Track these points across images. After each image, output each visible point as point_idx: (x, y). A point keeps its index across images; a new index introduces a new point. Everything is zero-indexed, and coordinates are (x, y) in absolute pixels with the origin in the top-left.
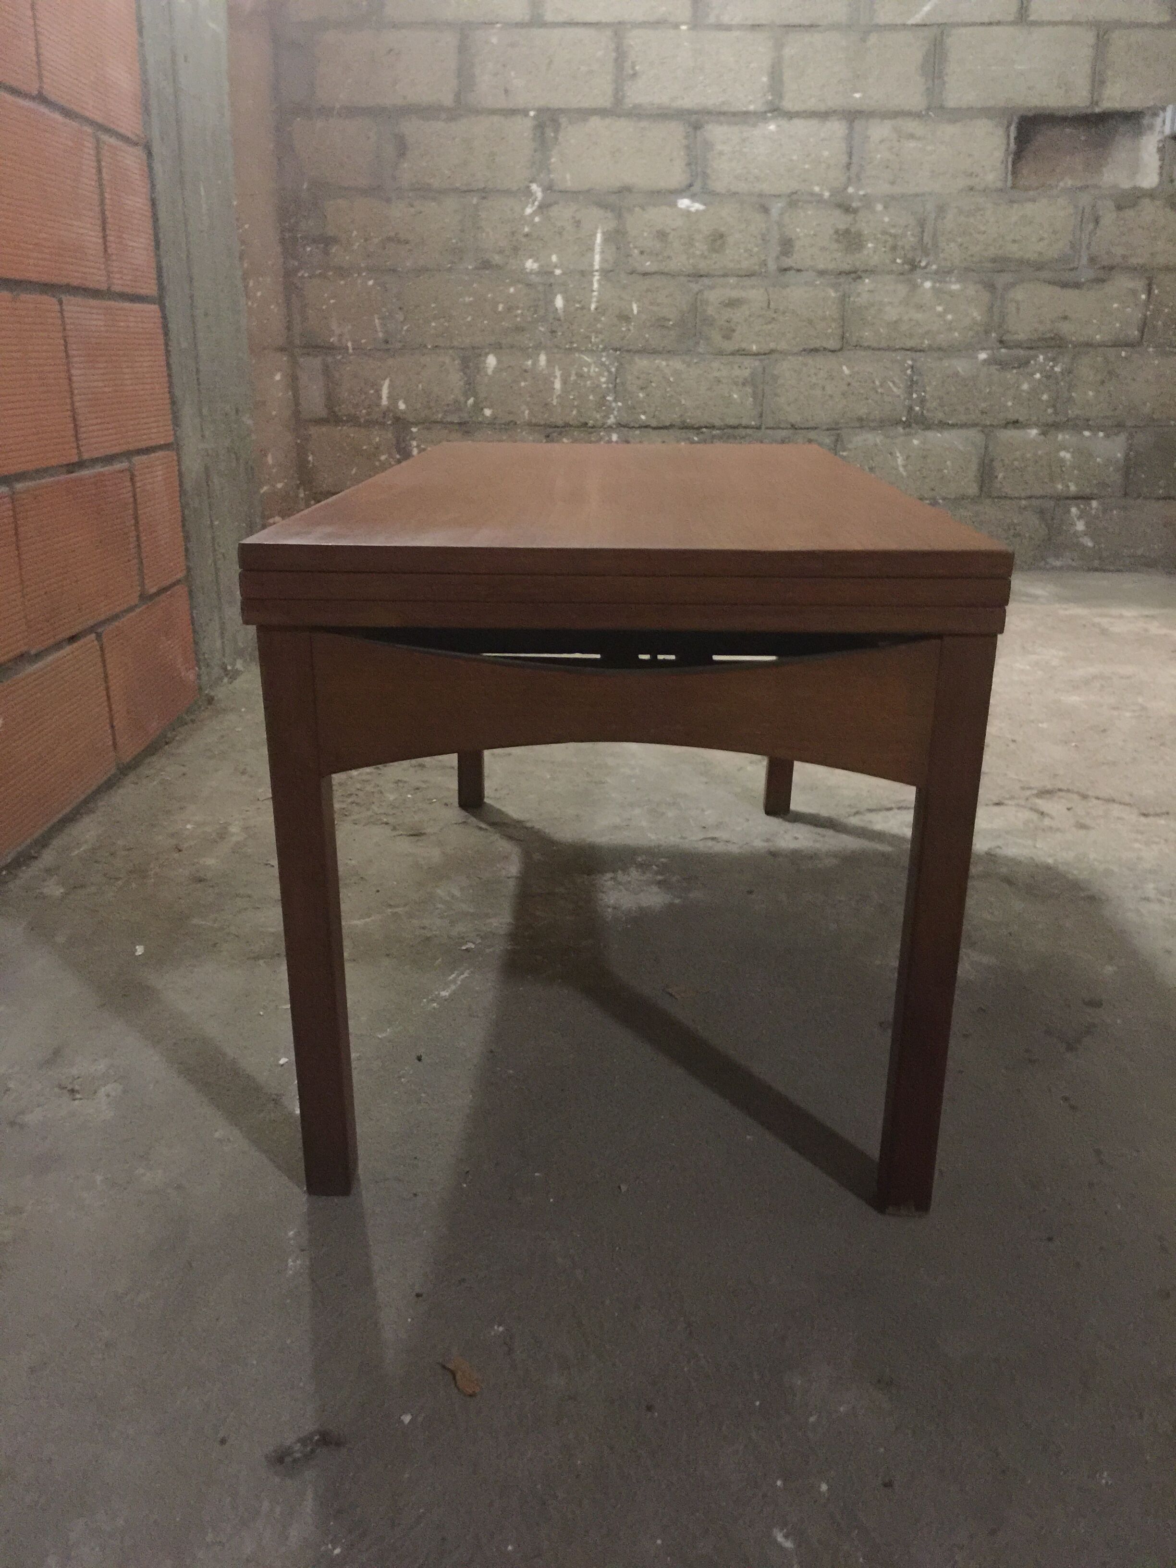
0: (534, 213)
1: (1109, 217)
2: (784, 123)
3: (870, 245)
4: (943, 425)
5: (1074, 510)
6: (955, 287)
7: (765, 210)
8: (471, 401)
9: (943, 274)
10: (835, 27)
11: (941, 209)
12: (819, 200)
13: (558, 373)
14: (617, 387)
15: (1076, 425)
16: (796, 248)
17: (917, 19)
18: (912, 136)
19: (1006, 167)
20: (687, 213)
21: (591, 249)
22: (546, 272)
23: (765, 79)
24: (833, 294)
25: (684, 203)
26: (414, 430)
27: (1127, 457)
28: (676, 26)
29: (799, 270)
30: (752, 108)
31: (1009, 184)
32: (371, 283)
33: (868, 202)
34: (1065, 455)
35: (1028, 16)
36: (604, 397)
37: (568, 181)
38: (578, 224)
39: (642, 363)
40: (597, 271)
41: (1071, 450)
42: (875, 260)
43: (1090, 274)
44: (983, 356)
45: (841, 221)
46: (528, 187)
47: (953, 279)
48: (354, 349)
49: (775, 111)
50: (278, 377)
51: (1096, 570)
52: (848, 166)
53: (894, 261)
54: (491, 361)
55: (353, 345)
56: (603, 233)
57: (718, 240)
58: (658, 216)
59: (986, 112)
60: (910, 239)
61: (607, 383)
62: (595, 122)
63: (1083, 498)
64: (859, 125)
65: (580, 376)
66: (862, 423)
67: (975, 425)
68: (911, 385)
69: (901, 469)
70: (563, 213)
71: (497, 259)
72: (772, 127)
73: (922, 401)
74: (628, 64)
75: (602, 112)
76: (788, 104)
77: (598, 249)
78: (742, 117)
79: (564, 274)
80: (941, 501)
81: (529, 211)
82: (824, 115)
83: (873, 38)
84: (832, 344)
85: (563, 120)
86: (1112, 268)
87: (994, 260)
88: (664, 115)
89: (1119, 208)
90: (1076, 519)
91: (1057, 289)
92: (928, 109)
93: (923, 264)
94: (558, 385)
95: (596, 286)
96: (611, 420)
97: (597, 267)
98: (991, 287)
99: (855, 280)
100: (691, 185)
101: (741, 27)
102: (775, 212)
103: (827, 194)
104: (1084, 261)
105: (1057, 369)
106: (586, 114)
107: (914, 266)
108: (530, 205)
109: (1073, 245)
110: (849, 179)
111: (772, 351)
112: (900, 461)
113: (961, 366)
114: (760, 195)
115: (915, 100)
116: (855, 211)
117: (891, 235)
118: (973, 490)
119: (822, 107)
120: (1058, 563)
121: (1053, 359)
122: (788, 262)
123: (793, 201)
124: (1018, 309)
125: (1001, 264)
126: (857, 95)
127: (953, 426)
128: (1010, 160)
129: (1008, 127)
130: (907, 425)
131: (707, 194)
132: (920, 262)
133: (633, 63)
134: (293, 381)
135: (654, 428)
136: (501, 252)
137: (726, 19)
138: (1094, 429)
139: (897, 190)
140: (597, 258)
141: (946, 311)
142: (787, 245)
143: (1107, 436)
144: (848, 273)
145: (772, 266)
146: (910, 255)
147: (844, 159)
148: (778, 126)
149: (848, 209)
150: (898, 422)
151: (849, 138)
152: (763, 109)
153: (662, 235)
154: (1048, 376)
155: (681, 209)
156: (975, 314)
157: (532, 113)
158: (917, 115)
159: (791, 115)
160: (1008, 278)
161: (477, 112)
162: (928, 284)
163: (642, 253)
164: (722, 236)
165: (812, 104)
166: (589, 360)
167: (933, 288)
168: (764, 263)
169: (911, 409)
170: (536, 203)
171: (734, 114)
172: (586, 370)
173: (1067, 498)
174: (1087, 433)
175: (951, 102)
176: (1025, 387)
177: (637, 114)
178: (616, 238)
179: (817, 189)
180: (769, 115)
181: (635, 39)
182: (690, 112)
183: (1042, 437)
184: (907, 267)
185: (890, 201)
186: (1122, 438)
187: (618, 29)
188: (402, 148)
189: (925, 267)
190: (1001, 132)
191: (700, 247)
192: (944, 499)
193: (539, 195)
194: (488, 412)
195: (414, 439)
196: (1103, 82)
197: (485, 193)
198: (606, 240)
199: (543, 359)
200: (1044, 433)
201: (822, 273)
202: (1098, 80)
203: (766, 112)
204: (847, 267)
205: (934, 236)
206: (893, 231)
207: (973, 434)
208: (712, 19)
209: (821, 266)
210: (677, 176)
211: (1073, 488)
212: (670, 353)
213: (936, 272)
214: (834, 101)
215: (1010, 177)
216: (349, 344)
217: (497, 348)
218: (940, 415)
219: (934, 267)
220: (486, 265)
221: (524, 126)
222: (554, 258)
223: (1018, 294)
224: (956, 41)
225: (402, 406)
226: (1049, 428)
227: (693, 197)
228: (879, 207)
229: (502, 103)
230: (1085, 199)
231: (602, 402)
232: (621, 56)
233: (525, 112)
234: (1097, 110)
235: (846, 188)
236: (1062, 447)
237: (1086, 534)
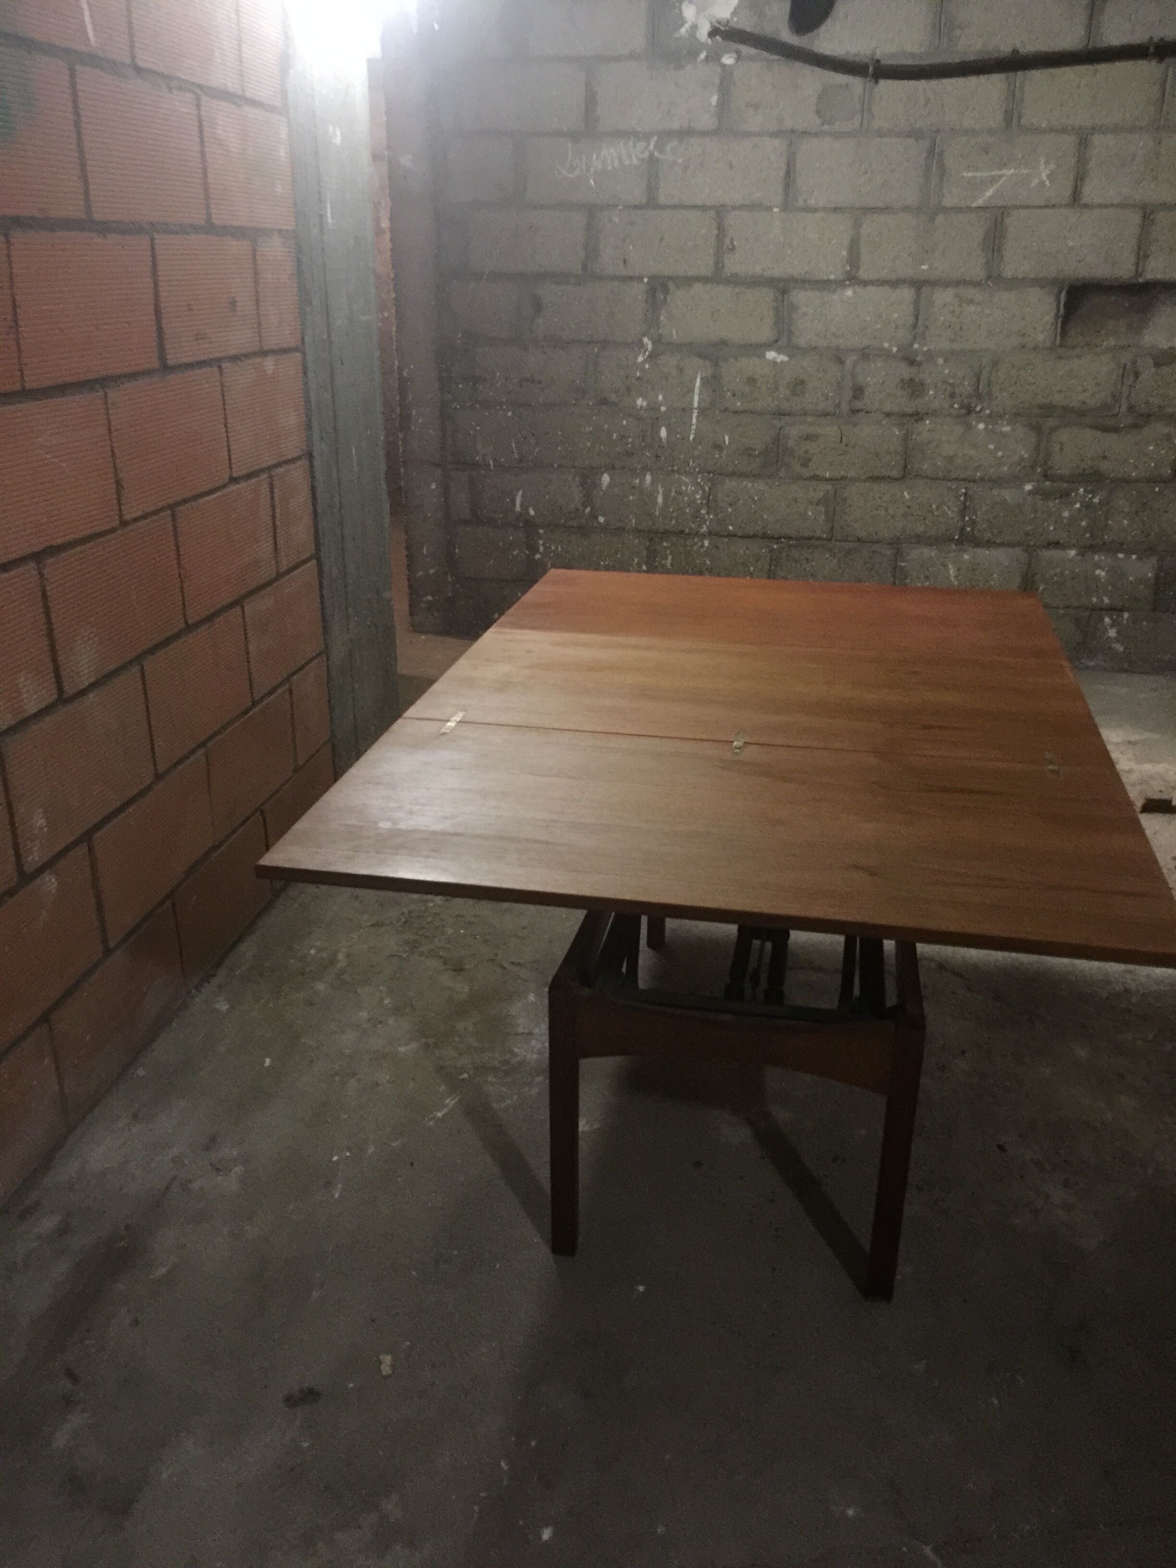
0: (644, 362)
1: (1148, 372)
2: (859, 289)
3: (931, 393)
4: (990, 544)
5: (1107, 620)
6: (1007, 429)
7: (842, 362)
8: (588, 510)
9: (994, 418)
10: (906, 209)
11: (995, 364)
12: (888, 354)
13: (660, 490)
14: (710, 502)
15: (1111, 548)
16: (867, 393)
17: (980, 202)
18: (971, 302)
19: (1056, 328)
20: (774, 363)
21: (691, 391)
22: (653, 408)
23: (844, 253)
24: (897, 433)
25: (771, 355)
26: (541, 531)
27: (1157, 578)
28: (770, 209)
29: (867, 412)
30: (832, 277)
31: (1058, 342)
32: (510, 414)
33: (930, 356)
34: (1100, 573)
35: (1080, 199)
36: (698, 511)
37: (674, 335)
38: (681, 370)
39: (731, 484)
40: (696, 409)
41: (1106, 569)
42: (935, 405)
43: (1129, 420)
44: (1028, 487)
45: (905, 371)
46: (642, 340)
47: (1005, 423)
48: (494, 466)
49: (852, 279)
50: (433, 486)
51: (1125, 671)
52: (915, 326)
53: (952, 406)
54: (606, 479)
55: (494, 463)
56: (702, 378)
57: (799, 386)
58: (748, 365)
59: (1039, 282)
60: (967, 387)
61: (702, 498)
62: (698, 287)
63: (1115, 610)
64: (925, 290)
65: (679, 493)
66: (920, 540)
67: (1018, 544)
68: (964, 510)
69: (953, 579)
70: (669, 362)
71: (613, 397)
72: (849, 293)
73: (973, 523)
74: (727, 241)
75: (705, 280)
76: (863, 274)
77: (697, 391)
78: (823, 285)
79: (668, 409)
81: (640, 359)
82: (894, 284)
83: (940, 219)
84: (895, 473)
85: (671, 286)
86: (1149, 416)
87: (1041, 407)
88: (755, 282)
89: (1157, 365)
90: (1108, 627)
91: (1099, 433)
92: (989, 278)
93: (978, 408)
94: (660, 500)
95: (694, 421)
96: (704, 529)
97: (696, 405)
98: (1037, 429)
99: (916, 421)
100: (776, 341)
101: (824, 209)
102: (849, 362)
103: (895, 349)
104: (1124, 408)
105: (1096, 500)
106: (688, 281)
107: (969, 410)
108: (642, 355)
109: (1114, 396)
110: (915, 337)
111: (843, 478)
112: (952, 572)
113: (1009, 495)
114: (838, 349)
115: (976, 270)
116: (919, 364)
117: (950, 384)
119: (894, 277)
120: (1092, 664)
121: (1092, 492)
122: (858, 405)
123: (865, 354)
124: (1062, 449)
125: (1048, 409)
126: (925, 267)
127: (1002, 544)
128: (1060, 320)
129: (1060, 292)
130: (959, 542)
131: (792, 349)
132: (976, 407)
133: (732, 239)
134: (445, 490)
135: (741, 537)
136: (616, 392)
137: (812, 202)
138: (1129, 552)
139: (957, 346)
140: (696, 398)
141: (997, 449)
142: (858, 391)
143: (1139, 558)
144: (912, 415)
145: (845, 407)
146: (966, 401)
147: (911, 320)
148: (854, 293)
149: (912, 362)
150: (951, 540)
151: (916, 304)
152: (842, 278)
153: (751, 381)
154: (1088, 506)
155: (769, 360)
156: (1023, 452)
157: (646, 280)
158: (975, 284)
159: (865, 283)
160: (1051, 422)
161: (601, 278)
162: (981, 426)
163: (734, 395)
164: (802, 382)
165: (884, 274)
166: (687, 480)
167: (986, 429)
168: (838, 405)
169: (963, 529)
170: (647, 353)
171: (817, 282)
172: (684, 488)
173: (1101, 609)
174: (1121, 556)
175: (1008, 273)
176: (1066, 514)
177: (734, 281)
178: (713, 383)
179: (886, 345)
180: (847, 283)
181: (732, 219)
182: (779, 280)
183: (1080, 558)
184: (963, 411)
185: (950, 356)
186: (1154, 560)
187: (720, 211)
188: (538, 306)
189: (980, 411)
190: (1052, 299)
191: (784, 392)
193: (650, 347)
194: (601, 519)
195: (541, 539)
196: (1147, 257)
197: (605, 344)
198: (705, 382)
199: (648, 478)
200: (1082, 554)
201: (888, 415)
202: (1142, 255)
203: (844, 281)
204: (909, 410)
205: (989, 383)
206: (951, 381)
207: (1017, 552)
208: (800, 203)
209: (888, 409)
210: (766, 333)
211: (1106, 600)
212: (756, 477)
213: (990, 416)
214: (905, 270)
215: (1058, 337)
216: (491, 462)
217: (610, 468)
218: (988, 535)
219: (988, 412)
220: (604, 401)
221: (638, 291)
222: (660, 397)
223: (1064, 435)
224: (1012, 222)
225: (532, 512)
226: (1087, 549)
227: (779, 351)
228: (940, 361)
229: (621, 270)
230: (1126, 357)
231: (696, 515)
232: (721, 230)
233: (640, 279)
234: (1141, 280)
235: (911, 345)
236: (1098, 566)
237: (1117, 640)
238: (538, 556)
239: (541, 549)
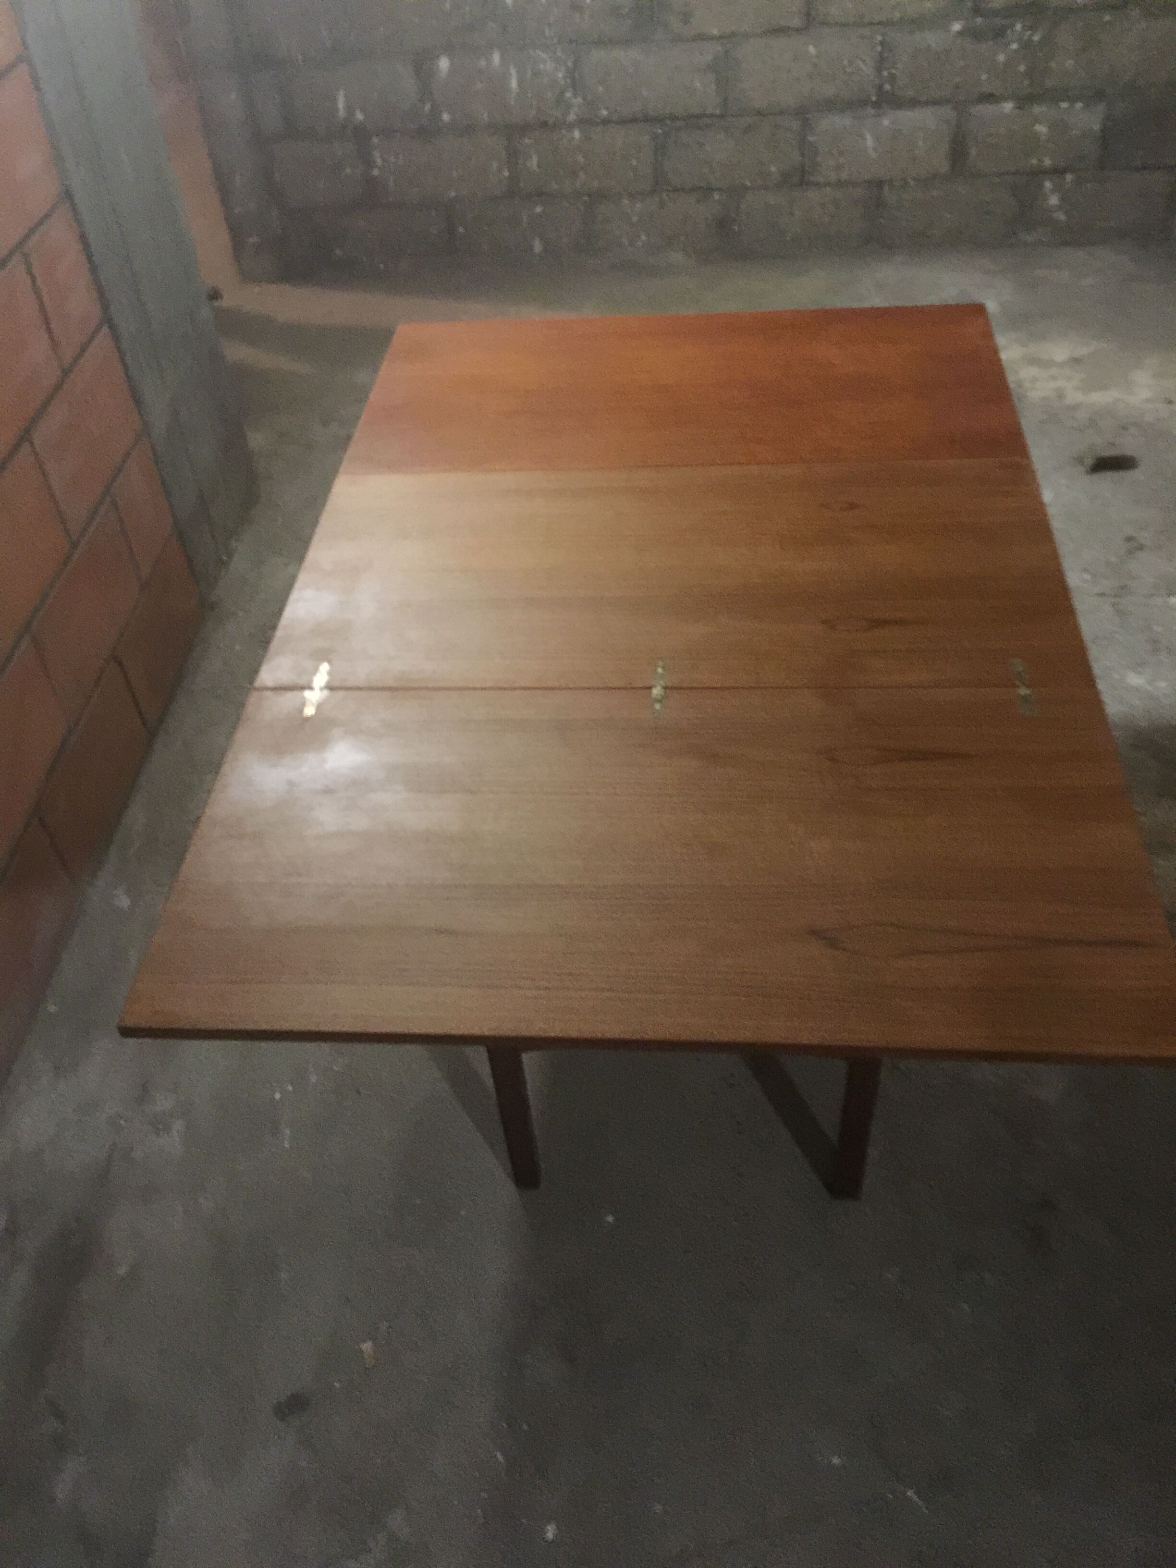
4: (914, 103)
5: (1048, 185)
8: (428, 107)
13: (513, 71)
14: (575, 82)
15: (1053, 96)
26: (375, 140)
27: (1104, 129)
34: (1042, 129)
36: (562, 93)
39: (598, 55)
41: (1047, 123)
44: (957, 27)
48: (303, 61)
50: (233, 96)
51: (1067, 244)
54: (444, 64)
55: (302, 57)
61: (564, 77)
63: (1057, 172)
65: (537, 74)
66: (831, 105)
67: (948, 101)
68: (881, 62)
69: (871, 152)
73: (892, 78)
80: (912, 183)
84: (796, 22)
90: (1049, 193)
94: (514, 84)
96: (572, 117)
105: (1036, 38)
111: (734, 34)
112: (870, 142)
113: (932, 39)
118: (944, 167)
121: (1031, 28)
127: (927, 103)
130: (877, 105)
134: (248, 99)
135: (616, 123)
138: (1072, 100)
143: (1087, 106)
150: (867, 102)
154: (1026, 45)
166: (543, 55)
169: (880, 87)
172: (542, 66)
173: (1041, 172)
174: (1064, 105)
176: (1001, 58)
183: (1017, 111)
186: (1101, 108)
192: (914, 179)
194: (446, 117)
199: (496, 58)
200: (1019, 107)
207: (945, 110)
211: (1047, 162)
212: (626, 42)
216: (299, 57)
217: (449, 49)
218: (911, 93)
225: (360, 116)
226: (1024, 101)
231: (560, 100)
236: (1036, 121)
237: (1059, 208)
238: (376, 172)
239: (379, 162)
